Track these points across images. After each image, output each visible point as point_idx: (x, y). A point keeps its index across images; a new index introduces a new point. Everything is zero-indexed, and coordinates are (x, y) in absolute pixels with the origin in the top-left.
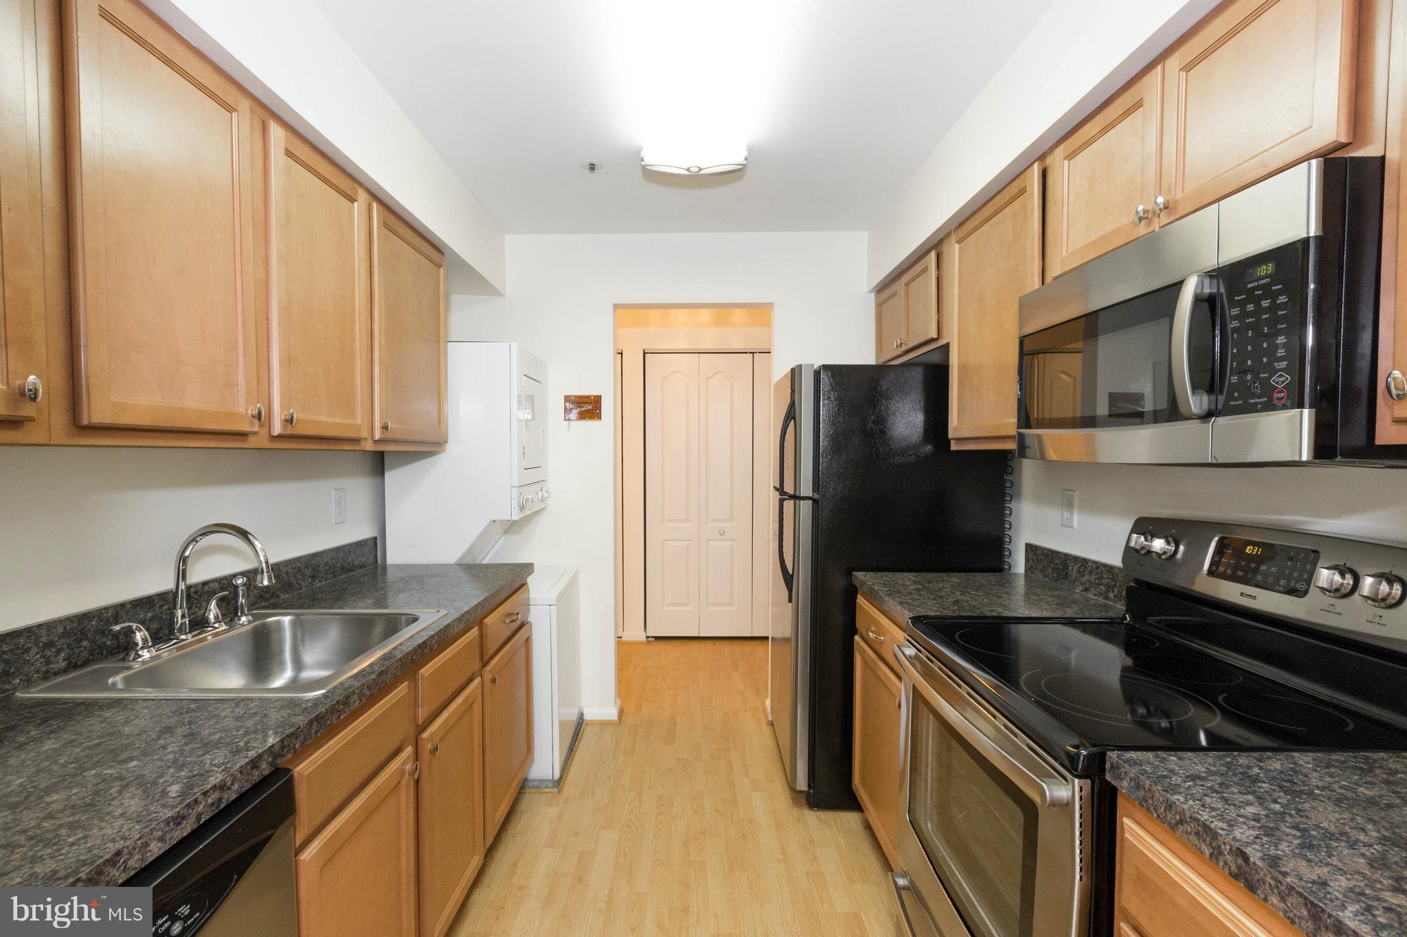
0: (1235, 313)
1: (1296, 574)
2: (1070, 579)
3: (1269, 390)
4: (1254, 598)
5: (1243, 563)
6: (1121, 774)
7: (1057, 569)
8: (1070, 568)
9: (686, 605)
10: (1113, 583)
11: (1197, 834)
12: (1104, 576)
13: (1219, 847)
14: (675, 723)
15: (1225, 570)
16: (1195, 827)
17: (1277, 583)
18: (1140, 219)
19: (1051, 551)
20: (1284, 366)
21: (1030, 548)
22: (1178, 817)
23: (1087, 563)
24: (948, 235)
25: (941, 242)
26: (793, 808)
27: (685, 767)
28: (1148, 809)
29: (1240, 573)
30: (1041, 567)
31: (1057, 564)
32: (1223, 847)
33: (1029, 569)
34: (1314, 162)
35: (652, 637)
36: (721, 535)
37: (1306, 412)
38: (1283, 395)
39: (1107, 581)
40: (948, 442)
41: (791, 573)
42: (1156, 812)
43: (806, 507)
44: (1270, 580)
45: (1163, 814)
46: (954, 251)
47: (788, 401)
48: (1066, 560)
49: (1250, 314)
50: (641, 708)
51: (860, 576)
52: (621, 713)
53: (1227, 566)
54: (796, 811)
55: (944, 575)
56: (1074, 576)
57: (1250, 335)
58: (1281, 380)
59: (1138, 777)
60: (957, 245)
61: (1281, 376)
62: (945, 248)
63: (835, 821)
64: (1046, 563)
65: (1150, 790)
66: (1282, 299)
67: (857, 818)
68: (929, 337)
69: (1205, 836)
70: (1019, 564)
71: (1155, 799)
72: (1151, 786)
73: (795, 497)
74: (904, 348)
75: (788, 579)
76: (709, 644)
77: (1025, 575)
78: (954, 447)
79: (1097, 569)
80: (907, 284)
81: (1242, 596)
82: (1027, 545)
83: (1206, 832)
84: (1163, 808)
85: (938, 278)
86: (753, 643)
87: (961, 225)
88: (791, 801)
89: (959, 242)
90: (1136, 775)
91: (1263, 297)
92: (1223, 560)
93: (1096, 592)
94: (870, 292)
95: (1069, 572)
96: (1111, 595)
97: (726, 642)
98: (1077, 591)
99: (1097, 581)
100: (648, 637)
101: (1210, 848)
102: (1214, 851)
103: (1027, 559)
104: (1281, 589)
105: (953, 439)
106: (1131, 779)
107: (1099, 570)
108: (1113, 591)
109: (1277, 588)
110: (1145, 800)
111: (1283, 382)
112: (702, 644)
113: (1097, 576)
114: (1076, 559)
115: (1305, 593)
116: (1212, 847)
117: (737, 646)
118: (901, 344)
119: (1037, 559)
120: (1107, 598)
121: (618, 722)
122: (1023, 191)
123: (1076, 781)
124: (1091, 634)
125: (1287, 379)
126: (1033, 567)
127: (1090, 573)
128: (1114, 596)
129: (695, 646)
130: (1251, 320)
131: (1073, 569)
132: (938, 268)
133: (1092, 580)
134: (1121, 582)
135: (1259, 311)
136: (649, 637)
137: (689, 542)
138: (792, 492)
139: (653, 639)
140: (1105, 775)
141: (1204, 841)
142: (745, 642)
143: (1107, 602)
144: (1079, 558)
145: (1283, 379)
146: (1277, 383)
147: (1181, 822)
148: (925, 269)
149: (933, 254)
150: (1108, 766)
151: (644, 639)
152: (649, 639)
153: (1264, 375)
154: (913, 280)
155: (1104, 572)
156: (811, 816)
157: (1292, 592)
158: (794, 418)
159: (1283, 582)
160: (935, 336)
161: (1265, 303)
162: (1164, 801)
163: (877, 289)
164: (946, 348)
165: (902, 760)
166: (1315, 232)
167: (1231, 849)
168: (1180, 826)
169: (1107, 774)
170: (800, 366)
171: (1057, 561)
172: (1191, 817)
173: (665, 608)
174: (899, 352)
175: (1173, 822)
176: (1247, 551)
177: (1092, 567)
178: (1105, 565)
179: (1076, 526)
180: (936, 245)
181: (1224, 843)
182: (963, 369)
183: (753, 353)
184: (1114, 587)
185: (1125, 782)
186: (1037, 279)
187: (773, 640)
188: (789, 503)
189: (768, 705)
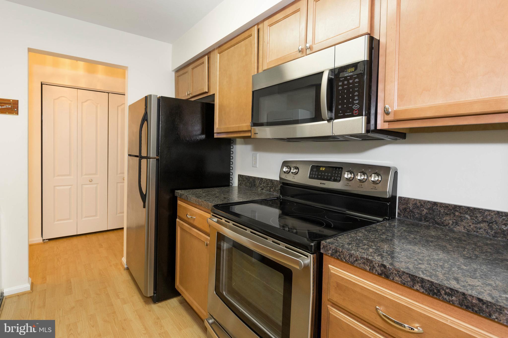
0: (340, 84)
1: (336, 175)
2: (256, 186)
3: (352, 110)
4: (324, 184)
5: (320, 173)
6: (328, 249)
7: (251, 183)
8: (256, 182)
9: (69, 219)
10: (272, 186)
11: (364, 263)
12: (269, 184)
13: (373, 265)
14: (71, 282)
15: (315, 176)
16: (362, 261)
17: (331, 178)
18: (300, 51)
19: (249, 176)
20: (357, 102)
21: (240, 176)
22: (355, 259)
23: (263, 179)
24: (214, 50)
25: (210, 53)
26: (146, 306)
27: (81, 304)
28: (341, 259)
29: (319, 177)
30: (245, 183)
31: (251, 181)
32: (375, 265)
33: (239, 184)
34: (366, 36)
35: (47, 239)
36: (90, 181)
37: (364, 117)
38: (357, 112)
39: (270, 185)
40: (213, 134)
41: (145, 194)
42: (345, 259)
43: (153, 162)
44: (329, 178)
45: (348, 259)
46: (217, 57)
48: (254, 179)
49: (346, 85)
50: (46, 279)
51: (179, 192)
52: (32, 285)
53: (315, 175)
54: (147, 307)
55: (212, 189)
56: (258, 185)
57: (345, 92)
58: (356, 107)
59: (336, 248)
60: (218, 54)
61: (356, 105)
62: (212, 55)
63: (167, 305)
64: (246, 181)
65: (342, 252)
66: (357, 80)
67: (176, 300)
68: (204, 91)
69: (367, 263)
70: (235, 182)
71: (344, 254)
72: (342, 250)
73: (147, 158)
74: (191, 96)
75: (144, 197)
76: (83, 238)
77: (238, 186)
78: (216, 136)
79: (266, 181)
80: (193, 69)
81: (321, 184)
82: (239, 175)
83: (367, 261)
84: (348, 257)
85: (208, 67)
86: (108, 233)
87: (219, 47)
88: (144, 303)
89: (219, 53)
90: (335, 247)
91: (351, 79)
92: (314, 173)
93: (266, 190)
95: (256, 184)
96: (272, 190)
97: (93, 235)
98: (259, 190)
99: (266, 186)
100: (43, 240)
101: (369, 267)
102: (371, 267)
103: (239, 180)
104: (332, 180)
105: (215, 133)
106: (333, 250)
107: (267, 182)
108: (272, 189)
109: (331, 180)
110: (339, 256)
111: (357, 108)
112: (79, 238)
113: (266, 184)
114: (258, 178)
115: (340, 181)
116: (370, 266)
117: (100, 236)
118: (190, 94)
119: (243, 180)
120: (270, 191)
121: (31, 291)
122: (250, 36)
123: (312, 255)
124: (264, 205)
125: (358, 106)
126: (241, 183)
127: (264, 183)
128: (273, 190)
129: (75, 240)
130: (346, 87)
131: (257, 182)
132: (208, 63)
133: (265, 186)
134: (275, 185)
135: (348, 84)
136: (45, 240)
137: (70, 187)
138: (146, 155)
139: (47, 240)
140: (320, 250)
141: (367, 265)
142: (104, 233)
143: (270, 193)
144: (259, 178)
145: (357, 107)
146: (355, 108)
147: (356, 260)
148: (203, 63)
149: (206, 57)
150: (322, 247)
151: (41, 241)
152: (44, 241)
153: (351, 105)
154: (196, 67)
155: (269, 182)
156: (155, 307)
157: (335, 180)
158: (147, 120)
159: (333, 178)
160: (207, 91)
161: (351, 81)
162: (348, 254)
163: (176, 70)
166: (367, 59)
167: (378, 265)
168: (356, 262)
169: (321, 250)
170: (150, 96)
171: (251, 180)
172: (361, 258)
173: (56, 223)
174: (188, 97)
175: (353, 261)
176: (321, 169)
177: (264, 181)
178: (269, 180)
179: (258, 166)
180: (208, 53)
181: (376, 264)
182: (221, 104)
183: (108, 93)
184: (273, 187)
185: (330, 251)
186: (256, 70)
187: (127, 228)
188: (144, 161)
189: (124, 260)
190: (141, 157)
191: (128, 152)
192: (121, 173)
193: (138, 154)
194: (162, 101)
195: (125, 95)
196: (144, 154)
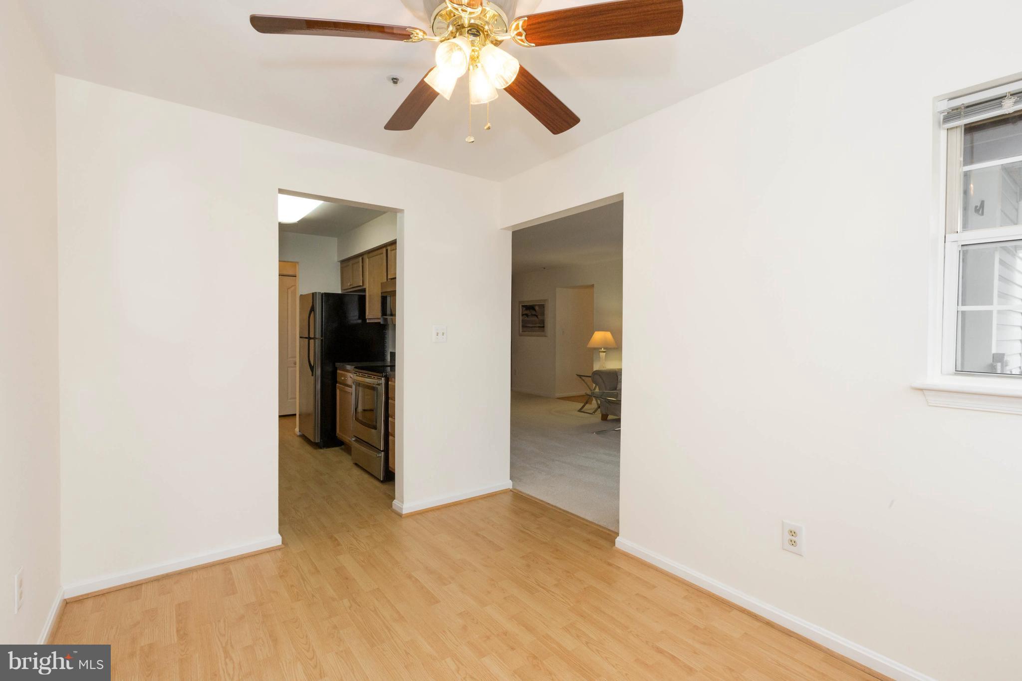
40: (366, 320)
41: (313, 366)
43: (318, 342)
46: (367, 261)
47: (311, 304)
51: (338, 364)
54: (316, 450)
60: (368, 259)
62: (365, 257)
68: (359, 284)
73: (314, 338)
74: (352, 286)
75: (312, 368)
78: (368, 321)
80: (352, 264)
82: (391, 352)
85: (362, 266)
94: (339, 261)
103: (390, 356)
105: (367, 318)
122: (383, 253)
132: (362, 263)
138: (313, 337)
148: (358, 259)
149: (361, 258)
154: (354, 264)
156: (322, 450)
158: (314, 310)
160: (361, 284)
163: (341, 262)
164: (364, 290)
165: (352, 413)
170: (316, 293)
174: (350, 287)
180: (361, 255)
182: (370, 296)
186: (386, 278)
187: (300, 415)
188: (312, 341)
189: (297, 429)
190: (309, 338)
191: (300, 335)
192: (292, 357)
193: (307, 336)
194: (327, 297)
195: (296, 276)
196: (312, 336)
